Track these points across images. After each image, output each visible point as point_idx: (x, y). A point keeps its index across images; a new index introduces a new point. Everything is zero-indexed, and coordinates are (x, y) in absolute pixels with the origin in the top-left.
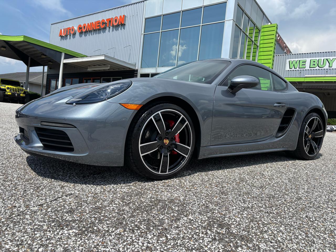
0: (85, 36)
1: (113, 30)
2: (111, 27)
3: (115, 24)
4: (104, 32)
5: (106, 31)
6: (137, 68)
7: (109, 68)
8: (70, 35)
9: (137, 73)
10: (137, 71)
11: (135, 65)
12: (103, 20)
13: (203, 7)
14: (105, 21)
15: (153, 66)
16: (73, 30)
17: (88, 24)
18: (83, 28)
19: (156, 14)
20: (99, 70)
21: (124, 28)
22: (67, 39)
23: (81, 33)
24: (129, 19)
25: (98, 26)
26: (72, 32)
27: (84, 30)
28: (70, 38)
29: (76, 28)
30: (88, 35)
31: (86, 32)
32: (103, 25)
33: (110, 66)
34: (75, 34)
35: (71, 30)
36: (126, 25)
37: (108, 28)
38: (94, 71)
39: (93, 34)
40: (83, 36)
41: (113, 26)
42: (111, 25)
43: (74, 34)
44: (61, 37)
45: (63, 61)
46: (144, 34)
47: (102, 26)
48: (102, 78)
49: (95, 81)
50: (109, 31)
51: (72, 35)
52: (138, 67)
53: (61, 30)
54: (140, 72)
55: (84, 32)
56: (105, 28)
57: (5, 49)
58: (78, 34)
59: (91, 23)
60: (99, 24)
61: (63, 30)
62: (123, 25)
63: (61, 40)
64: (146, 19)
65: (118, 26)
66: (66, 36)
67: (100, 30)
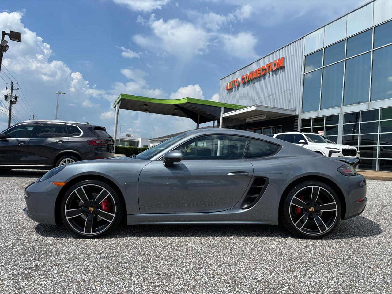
0: (248, 86)
1: (273, 75)
2: (271, 73)
3: (274, 68)
4: (264, 79)
5: (267, 77)
6: (297, 114)
7: (265, 117)
8: (235, 88)
9: (298, 120)
10: (297, 116)
11: (296, 110)
12: (263, 66)
13: (373, 28)
14: (265, 67)
15: (315, 109)
16: (237, 82)
17: (250, 73)
18: (245, 79)
19: (316, 49)
20: (260, 120)
21: (283, 71)
22: (233, 91)
23: (244, 84)
24: (288, 60)
25: (259, 74)
26: (236, 85)
27: (246, 80)
28: (235, 90)
29: (239, 80)
30: (250, 84)
31: (248, 82)
32: (263, 71)
33: (266, 115)
34: (240, 85)
35: (236, 82)
36: (285, 67)
37: (268, 74)
38: (255, 121)
39: (255, 82)
40: (246, 86)
41: (273, 71)
42: (271, 70)
43: (238, 86)
44: (228, 91)
45: (223, 115)
46: (304, 74)
47: (262, 73)
48: (263, 128)
49: (256, 131)
50: (269, 77)
51: (236, 86)
52: (298, 112)
53: (228, 84)
54: (300, 117)
55: (247, 82)
56: (265, 75)
57: (177, 111)
58: (241, 85)
59: (252, 72)
60: (259, 72)
61: (229, 84)
62: (282, 68)
63: (228, 94)
64: (305, 57)
65: (277, 70)
66: (232, 89)
67: (261, 77)
